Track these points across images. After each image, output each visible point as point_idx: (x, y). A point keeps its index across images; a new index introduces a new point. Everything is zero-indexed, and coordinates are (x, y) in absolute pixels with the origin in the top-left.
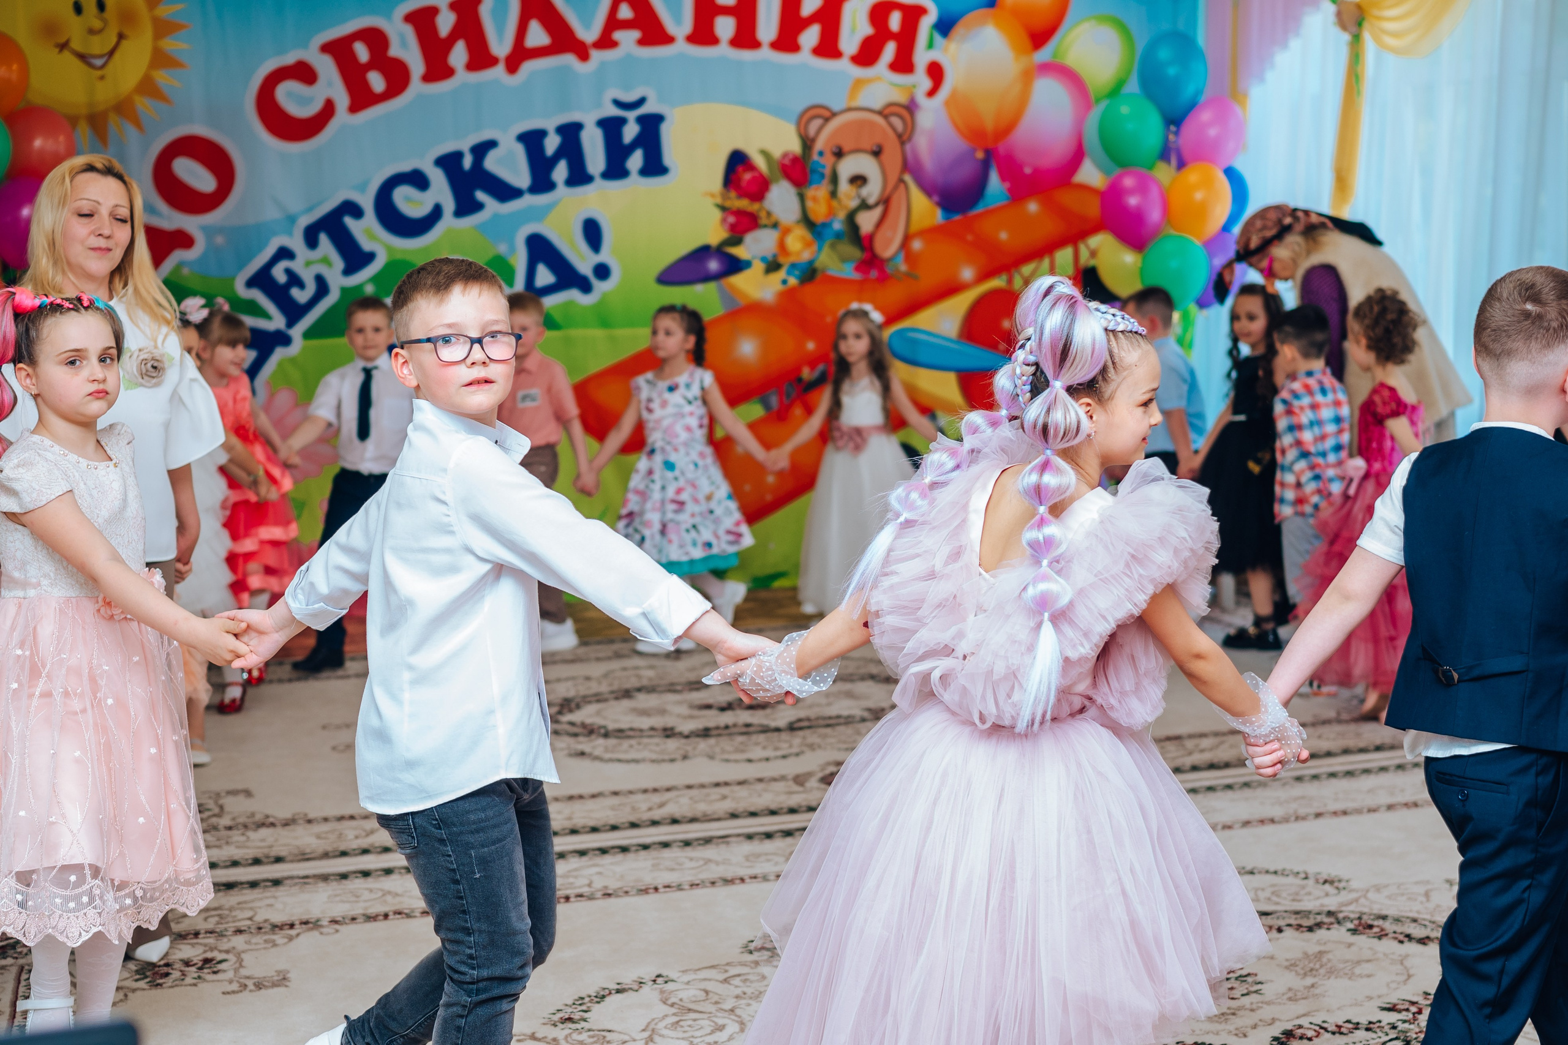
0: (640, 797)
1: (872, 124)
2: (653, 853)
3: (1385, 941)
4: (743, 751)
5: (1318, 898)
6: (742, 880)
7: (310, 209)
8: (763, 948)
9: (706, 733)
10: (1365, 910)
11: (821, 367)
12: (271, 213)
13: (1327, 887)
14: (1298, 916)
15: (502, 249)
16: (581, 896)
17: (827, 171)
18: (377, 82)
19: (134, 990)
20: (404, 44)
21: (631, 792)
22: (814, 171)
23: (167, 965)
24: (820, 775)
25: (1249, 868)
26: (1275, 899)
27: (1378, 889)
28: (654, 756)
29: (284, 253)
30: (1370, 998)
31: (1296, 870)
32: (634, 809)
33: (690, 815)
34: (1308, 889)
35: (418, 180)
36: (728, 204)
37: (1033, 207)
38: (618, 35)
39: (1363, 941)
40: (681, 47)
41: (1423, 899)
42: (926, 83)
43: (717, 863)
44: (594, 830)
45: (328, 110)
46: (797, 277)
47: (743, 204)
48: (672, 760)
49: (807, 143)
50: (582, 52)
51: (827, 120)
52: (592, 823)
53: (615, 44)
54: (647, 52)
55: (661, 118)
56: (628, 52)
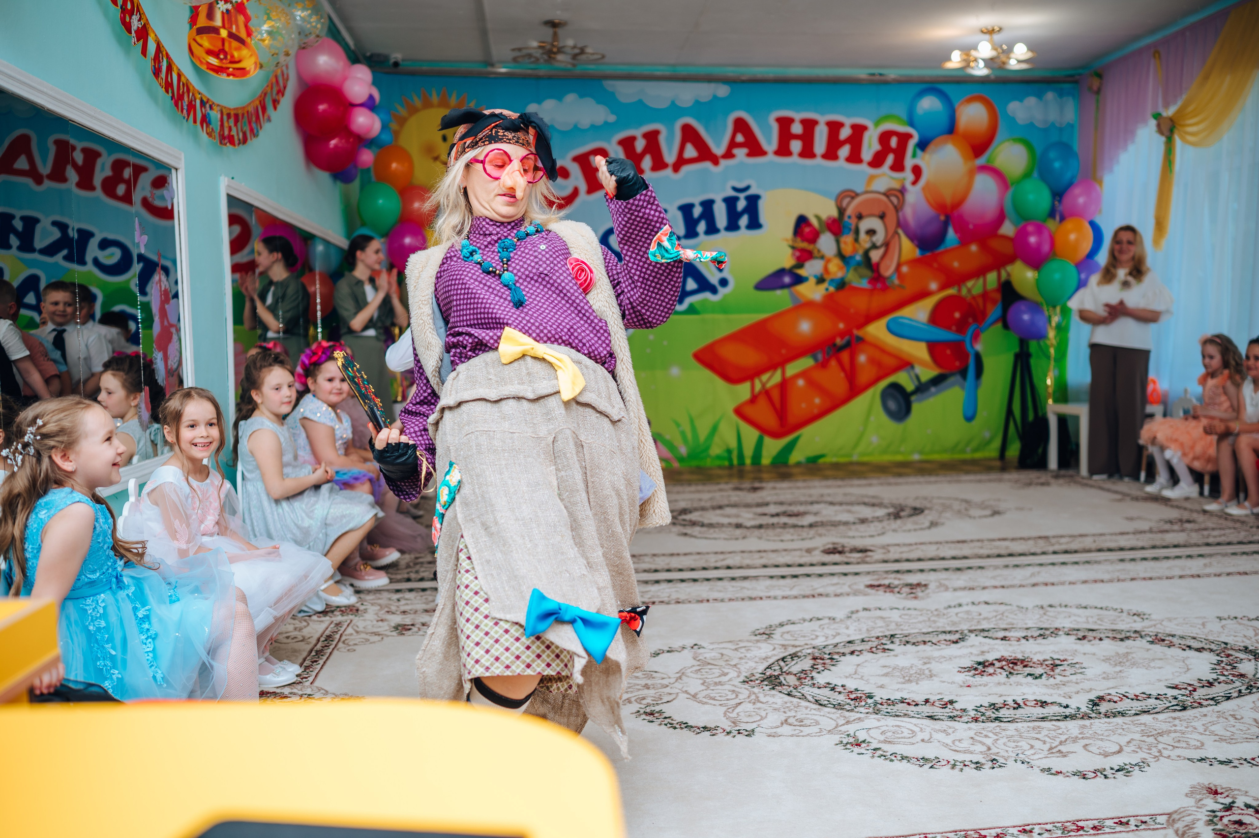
0: (712, 556)
1: (879, 199)
2: (711, 583)
3: (1172, 649)
4: (779, 536)
5: (1129, 623)
6: (761, 598)
8: (764, 633)
9: (760, 527)
10: (1161, 631)
13: (1135, 617)
14: (1115, 632)
16: (662, 602)
19: (388, 636)
21: (708, 553)
23: (413, 625)
24: (822, 549)
25: (1084, 605)
26: (1099, 622)
27: (1170, 620)
28: (726, 537)
30: (1160, 681)
31: (1115, 607)
32: (707, 561)
33: (738, 565)
34: (1122, 618)
36: (796, 245)
37: (974, 247)
39: (1158, 648)
40: (771, 157)
41: (1200, 626)
42: (911, 177)
43: (748, 589)
44: (681, 570)
46: (834, 287)
47: (805, 245)
48: (737, 539)
49: (842, 211)
51: (853, 198)
52: (680, 567)
55: (759, 197)
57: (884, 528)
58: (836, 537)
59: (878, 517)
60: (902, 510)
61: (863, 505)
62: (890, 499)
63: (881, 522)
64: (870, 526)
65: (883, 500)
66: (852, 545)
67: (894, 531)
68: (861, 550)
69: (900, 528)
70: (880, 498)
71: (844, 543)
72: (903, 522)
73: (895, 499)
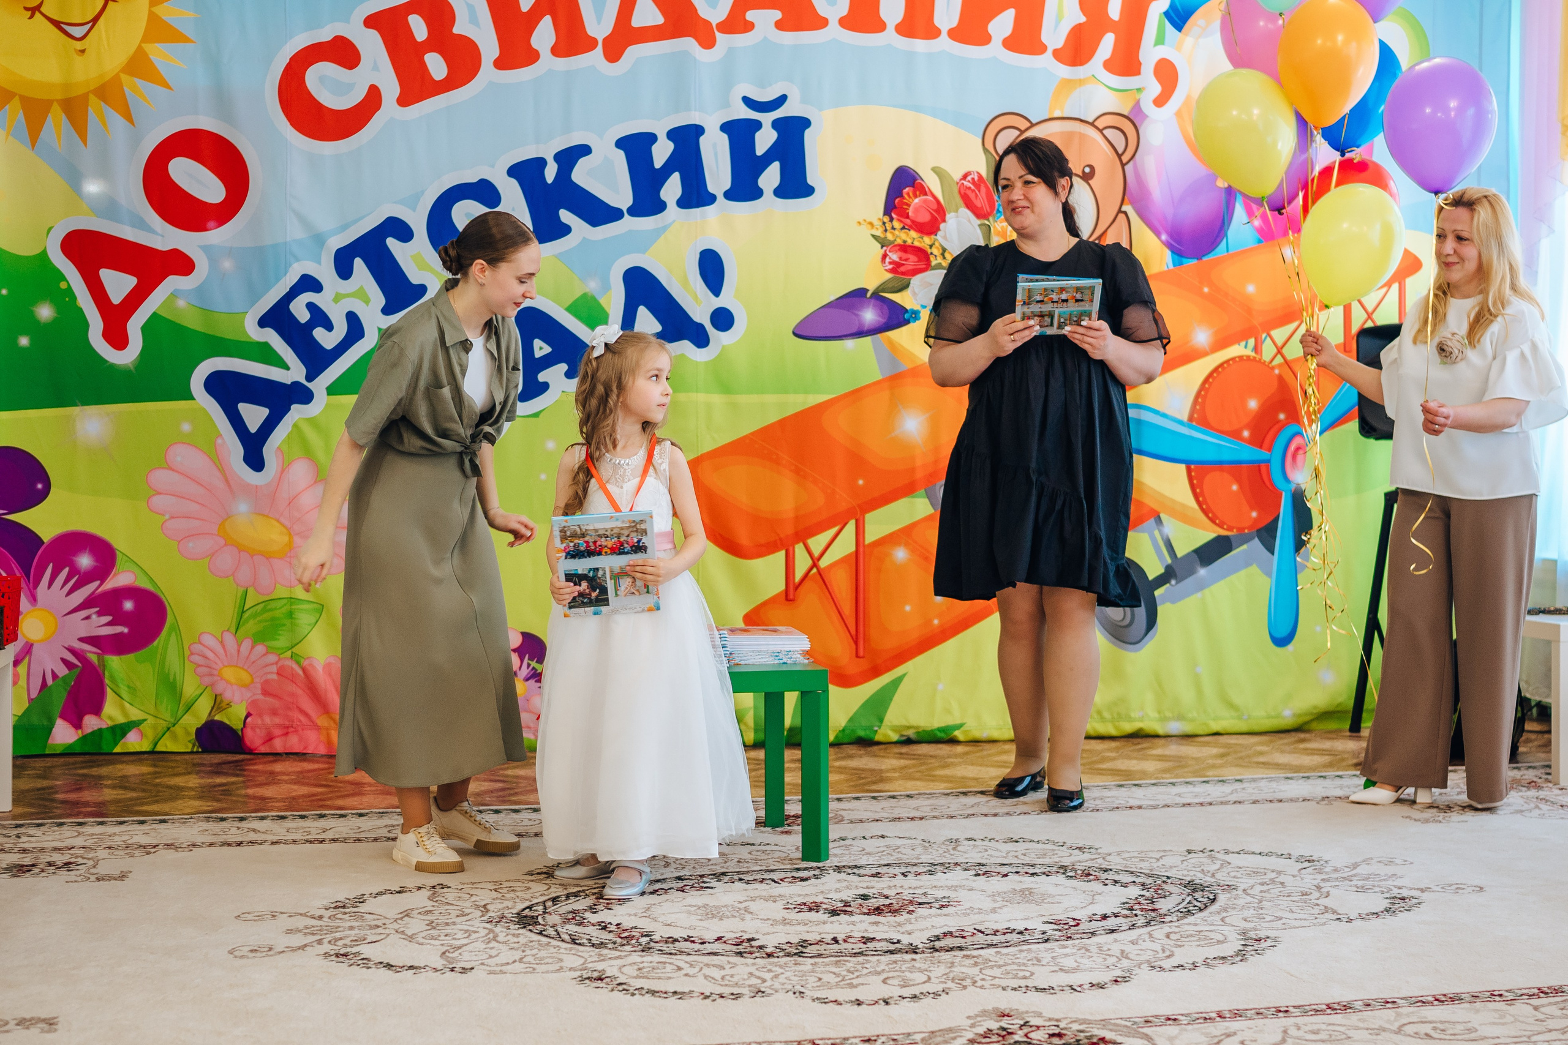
1: (1082, 136)
7: (344, 228)
12: (295, 232)
15: (592, 286)
18: (436, 66)
20: (474, 20)
28: (709, 989)
29: (308, 283)
35: (485, 193)
36: (890, 237)
38: (751, 15)
40: (834, 30)
42: (1155, 88)
45: (373, 100)
47: (912, 237)
49: (996, 161)
50: (706, 37)
51: (1022, 132)
53: (749, 27)
54: (789, 38)
55: (805, 123)
56: (765, 38)
57: (1129, 959)
58: (1004, 989)
59: (1105, 917)
60: (1160, 892)
61: (1060, 878)
62: (1127, 855)
63: (1114, 935)
64: (1087, 950)
65: (1108, 858)
66: (1050, 1019)
67: (1154, 967)
68: (1078, 1041)
69: (1168, 957)
70: (1099, 854)
71: (1027, 1012)
72: (1172, 936)
73: (1136, 854)
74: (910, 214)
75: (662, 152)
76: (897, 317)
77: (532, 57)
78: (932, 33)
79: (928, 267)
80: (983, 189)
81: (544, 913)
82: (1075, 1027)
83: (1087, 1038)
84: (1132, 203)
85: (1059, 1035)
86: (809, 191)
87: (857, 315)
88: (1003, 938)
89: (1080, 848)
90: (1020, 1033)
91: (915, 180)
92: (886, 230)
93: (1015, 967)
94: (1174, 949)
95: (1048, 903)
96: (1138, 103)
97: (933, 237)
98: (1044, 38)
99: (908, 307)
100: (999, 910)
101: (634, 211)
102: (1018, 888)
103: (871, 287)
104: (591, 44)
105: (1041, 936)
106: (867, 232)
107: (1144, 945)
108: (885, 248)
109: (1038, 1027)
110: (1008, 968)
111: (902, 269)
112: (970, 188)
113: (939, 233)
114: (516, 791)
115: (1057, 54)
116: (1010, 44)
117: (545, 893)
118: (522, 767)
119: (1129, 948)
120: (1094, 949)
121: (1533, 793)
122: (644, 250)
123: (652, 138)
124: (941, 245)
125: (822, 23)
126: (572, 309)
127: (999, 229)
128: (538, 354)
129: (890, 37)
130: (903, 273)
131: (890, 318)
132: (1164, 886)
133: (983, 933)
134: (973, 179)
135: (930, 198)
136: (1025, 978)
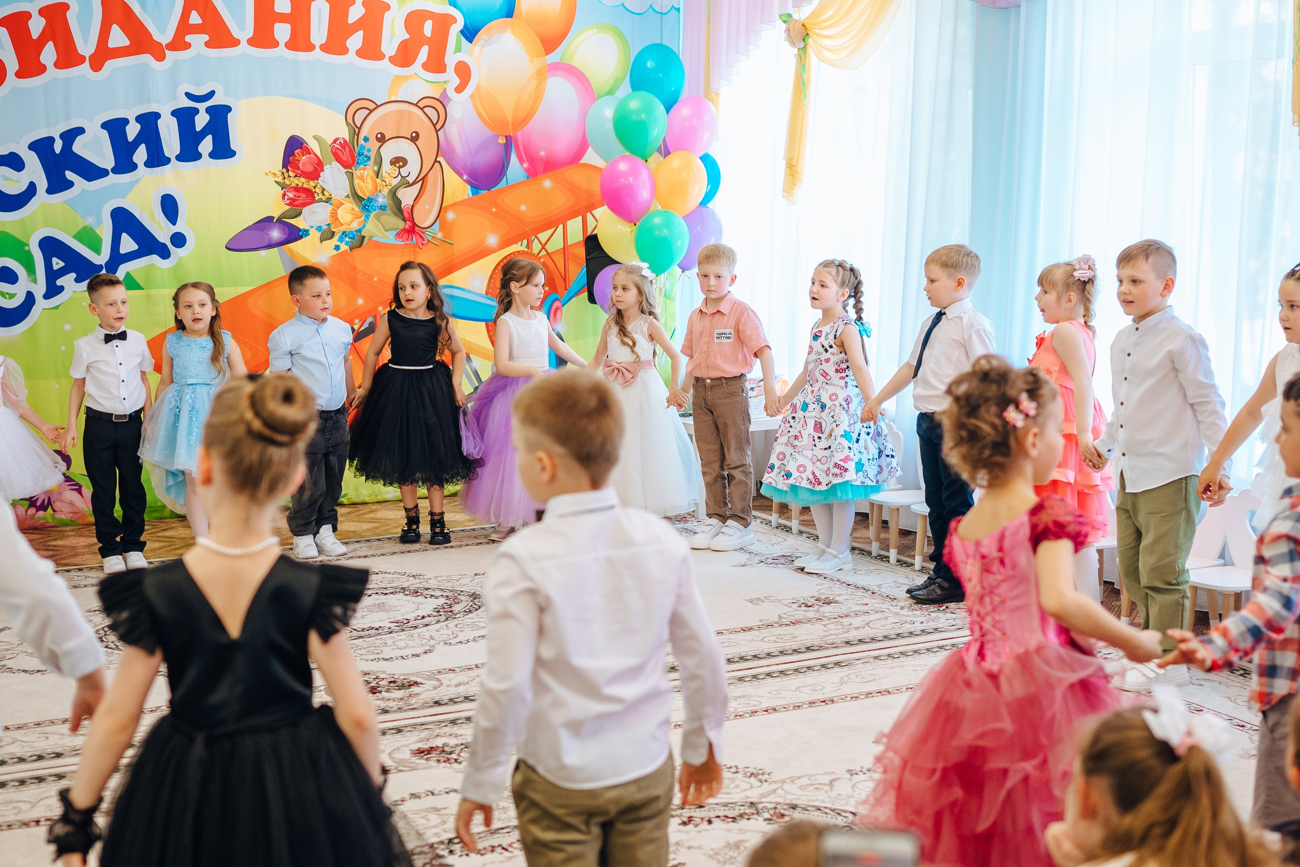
1: (410, 113)
5: (745, 790)
10: (781, 800)
11: (370, 319)
13: (752, 779)
14: (726, 808)
15: (90, 221)
17: (373, 155)
20: (1, 45)
22: (360, 154)
34: (737, 782)
35: (14, 162)
36: (287, 182)
37: (547, 184)
38: (188, 38)
40: (244, 47)
41: (827, 788)
42: (456, 81)
46: (347, 243)
47: (302, 182)
49: (355, 130)
50: (159, 53)
51: (371, 111)
53: (187, 46)
54: (215, 53)
55: (228, 109)
56: (199, 53)
57: (433, 639)
58: (367, 661)
59: (423, 617)
60: (456, 600)
61: (401, 594)
62: (438, 579)
63: (428, 627)
64: (412, 636)
65: (429, 581)
66: (390, 674)
67: (446, 644)
68: (403, 684)
69: (455, 637)
70: (424, 579)
71: (378, 672)
72: (459, 626)
73: (445, 578)
74: (300, 165)
75: (133, 131)
76: (294, 235)
77: (42, 69)
78: (310, 47)
79: (313, 201)
80: (347, 149)
81: (105, 635)
82: (402, 677)
83: (408, 682)
84: (443, 156)
85: (394, 682)
86: (232, 154)
87: (268, 234)
88: (366, 633)
89: (413, 576)
90: (375, 682)
91: (302, 144)
92: (284, 178)
93: (373, 648)
94: (458, 633)
95: (393, 611)
96: (445, 90)
97: (316, 181)
98: (383, 49)
99: (301, 228)
100: (366, 617)
101: (117, 170)
102: (376, 603)
103: (276, 215)
104: (82, 59)
105: (388, 630)
106: (272, 179)
107: (442, 632)
108: (284, 190)
109: (383, 679)
110: (370, 649)
111: (296, 203)
112: (338, 148)
113: (319, 181)
114: (63, 556)
115: (391, 59)
116: (360, 53)
117: (102, 622)
118: (62, 538)
119: (435, 634)
120: (416, 636)
121: (681, 525)
122: (123, 196)
123: (125, 122)
124: (321, 186)
125: (235, 43)
126: (78, 237)
127: (359, 175)
128: (55, 267)
129: (281, 50)
130: (297, 206)
131: (289, 235)
132: (459, 597)
133: (356, 630)
134: (340, 142)
135: (313, 156)
136: (378, 654)
